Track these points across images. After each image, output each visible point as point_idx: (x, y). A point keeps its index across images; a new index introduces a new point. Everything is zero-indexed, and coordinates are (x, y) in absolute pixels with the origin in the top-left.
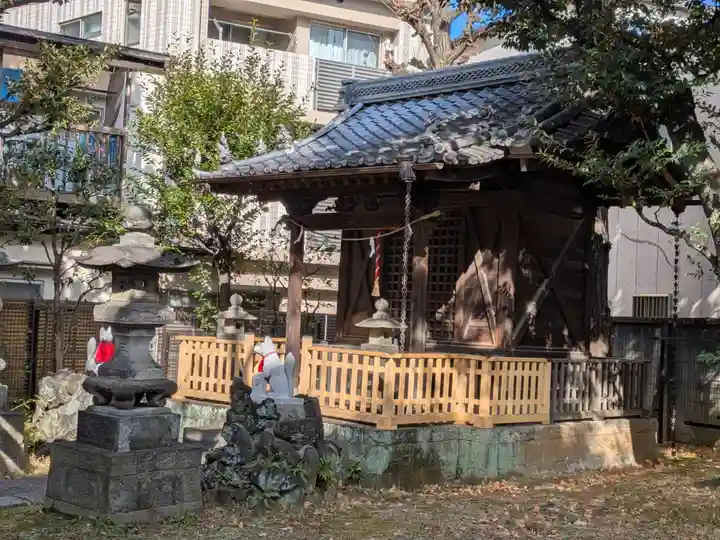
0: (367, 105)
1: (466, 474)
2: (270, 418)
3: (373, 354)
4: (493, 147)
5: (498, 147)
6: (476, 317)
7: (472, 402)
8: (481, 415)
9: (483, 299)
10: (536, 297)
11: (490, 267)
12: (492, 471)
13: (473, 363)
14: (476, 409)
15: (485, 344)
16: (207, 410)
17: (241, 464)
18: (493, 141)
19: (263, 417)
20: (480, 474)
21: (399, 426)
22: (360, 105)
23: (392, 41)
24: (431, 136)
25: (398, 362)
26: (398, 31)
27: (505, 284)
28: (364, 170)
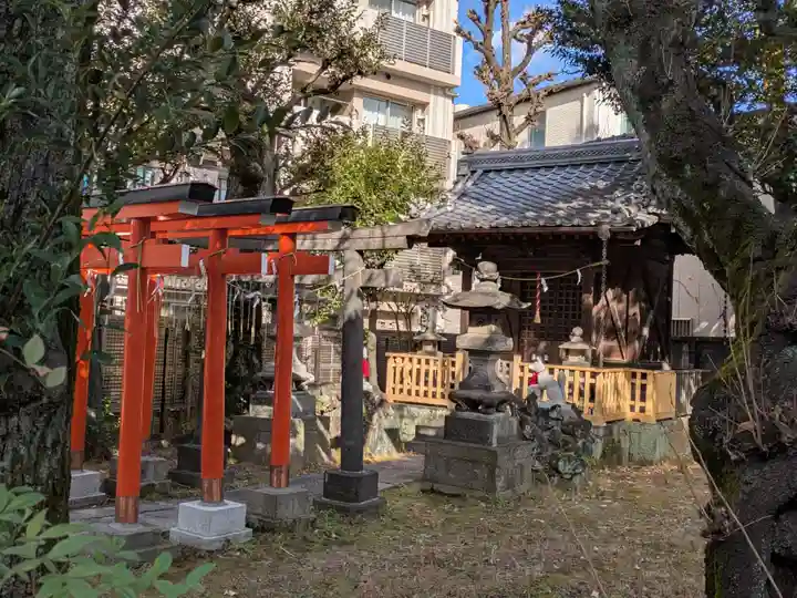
0: (487, 172)
1: (637, 457)
2: (558, 419)
3: (572, 368)
4: (649, 214)
5: (654, 214)
6: (607, 338)
7: (638, 404)
8: (647, 413)
9: (614, 324)
10: (648, 323)
11: (620, 301)
12: (657, 456)
13: (639, 376)
14: (642, 410)
15: (616, 359)
16: (425, 412)
17: (540, 453)
18: (651, 209)
19: (553, 419)
20: (648, 458)
21: (608, 423)
22: (480, 172)
23: (423, 111)
24: (620, 205)
25: (583, 373)
26: (428, 103)
27: (634, 314)
28: (562, 229)
